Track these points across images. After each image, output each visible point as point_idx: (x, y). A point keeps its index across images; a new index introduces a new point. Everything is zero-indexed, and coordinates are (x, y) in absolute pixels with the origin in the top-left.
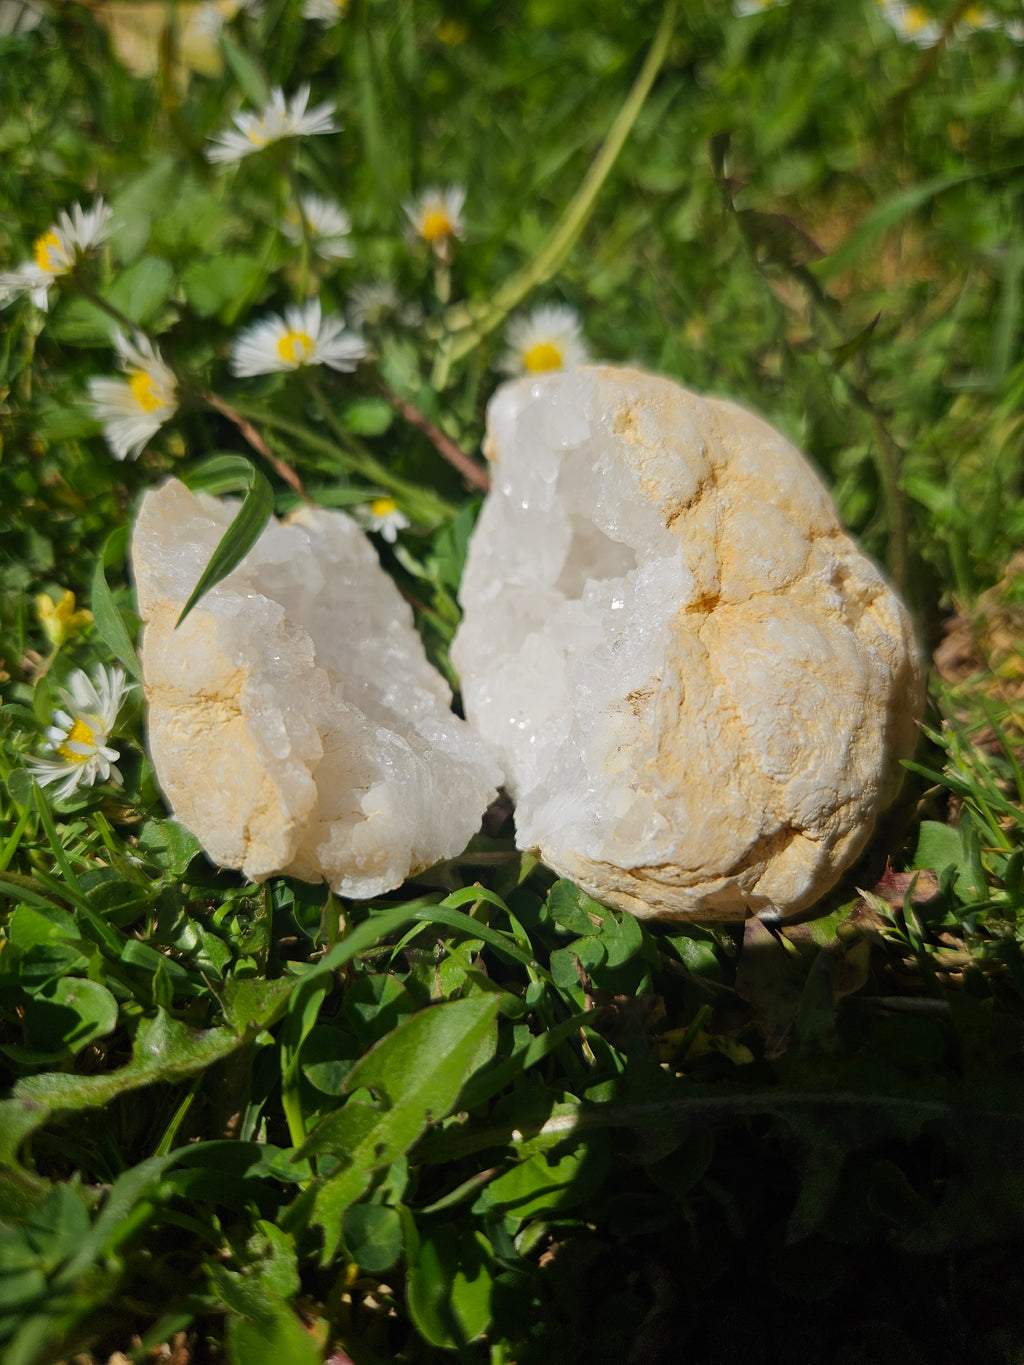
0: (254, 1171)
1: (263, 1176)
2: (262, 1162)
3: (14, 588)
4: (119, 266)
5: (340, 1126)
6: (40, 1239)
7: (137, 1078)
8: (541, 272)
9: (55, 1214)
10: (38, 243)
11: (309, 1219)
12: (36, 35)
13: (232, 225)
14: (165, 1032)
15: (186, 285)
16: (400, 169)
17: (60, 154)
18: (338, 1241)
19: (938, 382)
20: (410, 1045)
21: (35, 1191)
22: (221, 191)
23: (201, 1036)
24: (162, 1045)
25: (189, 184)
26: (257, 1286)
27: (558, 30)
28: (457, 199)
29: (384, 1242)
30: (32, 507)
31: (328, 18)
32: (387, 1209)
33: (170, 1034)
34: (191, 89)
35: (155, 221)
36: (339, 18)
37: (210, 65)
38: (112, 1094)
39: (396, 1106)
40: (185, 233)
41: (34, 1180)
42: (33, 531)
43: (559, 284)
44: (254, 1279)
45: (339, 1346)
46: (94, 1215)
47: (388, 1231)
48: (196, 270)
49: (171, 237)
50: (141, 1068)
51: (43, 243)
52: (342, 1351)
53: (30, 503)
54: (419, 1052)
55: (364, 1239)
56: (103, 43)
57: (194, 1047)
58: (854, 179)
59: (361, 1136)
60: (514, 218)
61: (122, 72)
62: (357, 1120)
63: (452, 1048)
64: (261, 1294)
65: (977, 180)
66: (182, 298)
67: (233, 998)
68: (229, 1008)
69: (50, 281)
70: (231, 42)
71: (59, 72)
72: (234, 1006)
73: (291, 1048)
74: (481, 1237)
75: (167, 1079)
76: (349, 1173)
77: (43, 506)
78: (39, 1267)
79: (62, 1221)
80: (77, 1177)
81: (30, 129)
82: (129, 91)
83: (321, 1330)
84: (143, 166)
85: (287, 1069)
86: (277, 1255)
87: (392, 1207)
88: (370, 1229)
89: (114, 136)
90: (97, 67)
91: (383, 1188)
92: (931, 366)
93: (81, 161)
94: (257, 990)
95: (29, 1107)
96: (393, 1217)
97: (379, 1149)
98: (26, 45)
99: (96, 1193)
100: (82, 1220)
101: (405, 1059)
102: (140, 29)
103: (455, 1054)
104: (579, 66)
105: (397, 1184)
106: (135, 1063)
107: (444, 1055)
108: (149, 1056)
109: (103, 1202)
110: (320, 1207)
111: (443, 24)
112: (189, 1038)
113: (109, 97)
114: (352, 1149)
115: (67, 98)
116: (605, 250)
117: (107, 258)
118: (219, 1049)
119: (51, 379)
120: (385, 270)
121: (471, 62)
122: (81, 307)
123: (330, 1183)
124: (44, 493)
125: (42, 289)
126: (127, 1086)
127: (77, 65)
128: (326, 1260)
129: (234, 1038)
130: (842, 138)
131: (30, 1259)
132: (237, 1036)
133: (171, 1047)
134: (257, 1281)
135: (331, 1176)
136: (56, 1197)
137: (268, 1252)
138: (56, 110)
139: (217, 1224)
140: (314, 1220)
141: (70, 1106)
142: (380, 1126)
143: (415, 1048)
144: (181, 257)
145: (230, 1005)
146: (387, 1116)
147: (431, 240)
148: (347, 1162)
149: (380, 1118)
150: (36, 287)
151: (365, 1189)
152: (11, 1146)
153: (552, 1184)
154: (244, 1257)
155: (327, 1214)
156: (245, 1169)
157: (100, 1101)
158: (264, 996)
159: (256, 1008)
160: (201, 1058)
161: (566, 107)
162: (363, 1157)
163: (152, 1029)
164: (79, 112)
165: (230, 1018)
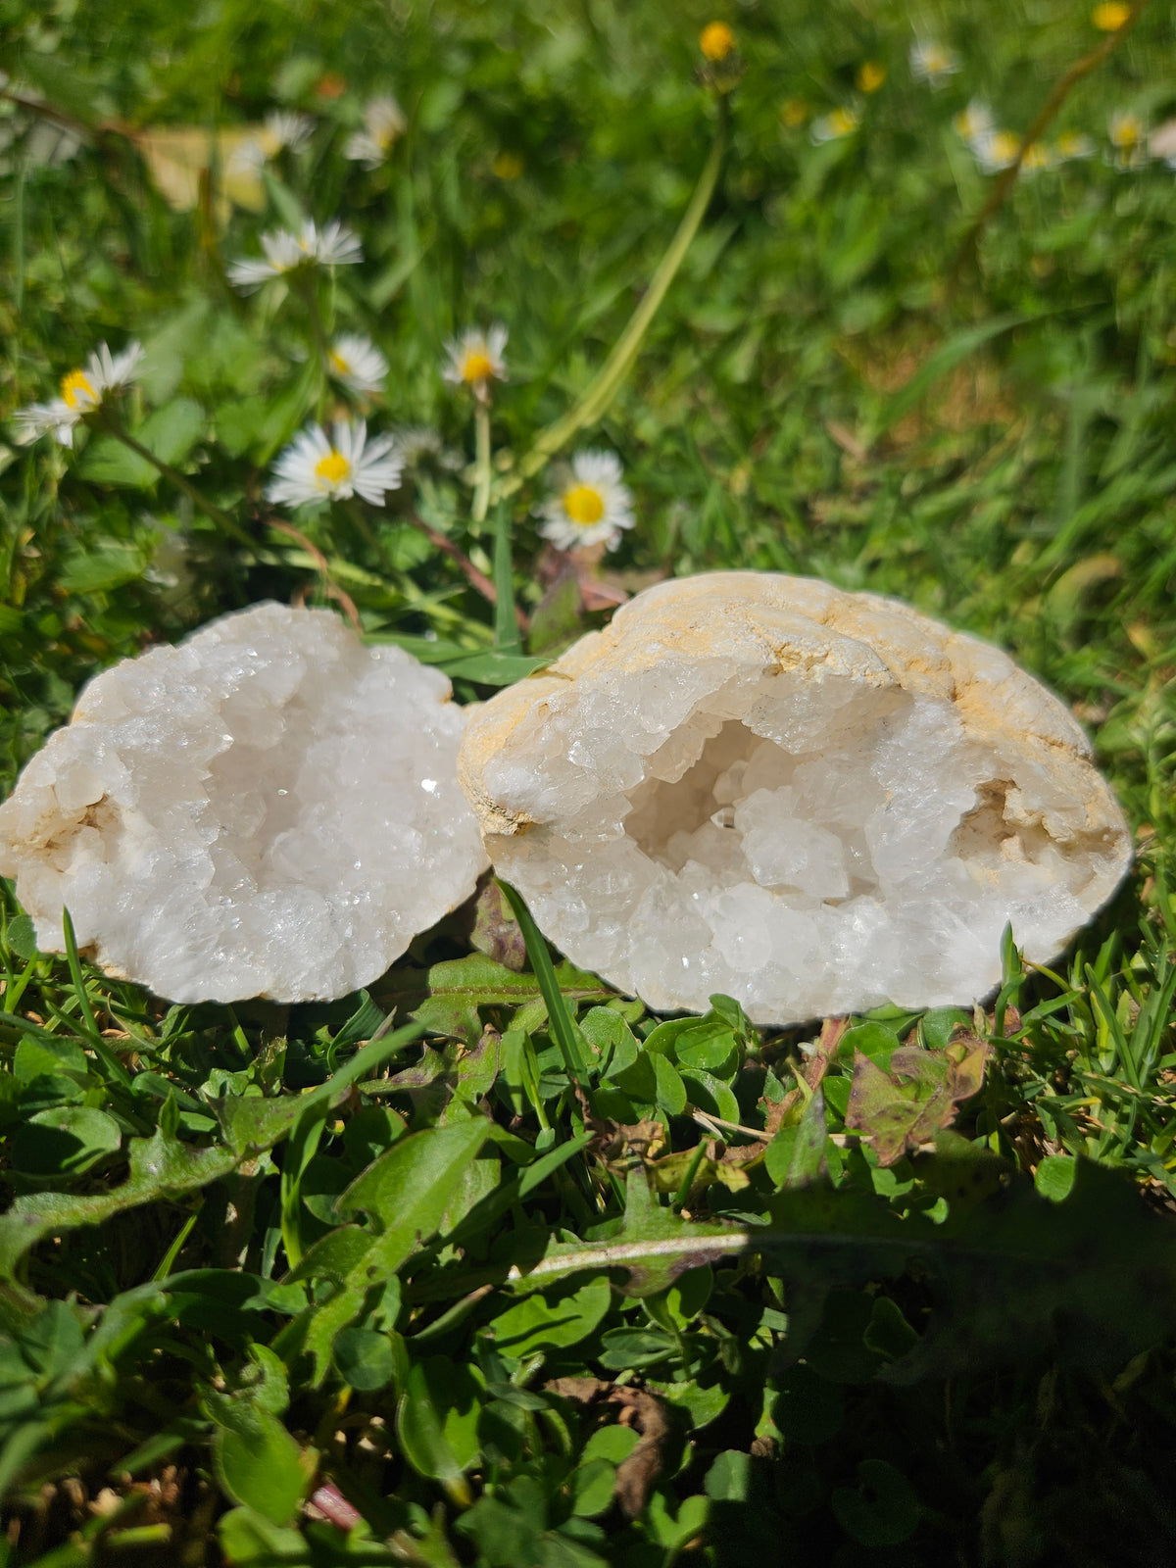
0: (252, 1304)
1: (259, 1308)
2: (259, 1296)
3: (31, 731)
4: (150, 408)
5: (332, 1249)
6: (36, 1354)
7: (134, 1196)
8: (586, 416)
9: (50, 1331)
10: (65, 380)
11: (302, 1347)
12: (72, 163)
13: (268, 366)
14: (163, 1150)
15: (218, 425)
16: (443, 308)
17: (94, 288)
18: (328, 1364)
19: (1000, 527)
20: (403, 1167)
21: (29, 1307)
22: (260, 328)
23: (199, 1155)
24: (160, 1165)
25: (227, 323)
26: (248, 1409)
27: (623, 161)
28: (499, 339)
29: (375, 1366)
30: (55, 651)
31: (372, 159)
32: (378, 1334)
33: (167, 1154)
34: (232, 224)
35: (188, 360)
36: (383, 160)
37: (251, 197)
38: (110, 1212)
39: (389, 1230)
40: (220, 373)
41: (30, 1298)
42: (52, 675)
43: (605, 426)
44: (246, 1402)
45: (328, 1477)
46: (88, 1334)
47: (380, 1357)
48: (229, 408)
49: (206, 378)
50: (138, 1187)
51: (71, 380)
52: (330, 1481)
53: (54, 647)
54: (412, 1174)
55: (355, 1362)
56: (141, 173)
57: (192, 1166)
58: (926, 317)
59: (354, 1260)
60: (562, 358)
61: (161, 203)
62: (350, 1244)
63: (443, 1171)
64: (250, 1416)
65: (1054, 318)
66: (212, 438)
67: (232, 1117)
68: (228, 1127)
69: (77, 418)
70: (275, 179)
71: (95, 203)
72: (233, 1124)
73: (292, 1176)
74: (474, 1370)
75: (165, 1196)
76: (342, 1299)
77: (67, 650)
78: (32, 1382)
79: (57, 1338)
80: (72, 1297)
81: (62, 264)
82: (167, 223)
83: (310, 1459)
84: (180, 304)
85: (286, 1200)
86: (269, 1378)
87: (384, 1333)
88: (361, 1352)
89: (152, 270)
90: (135, 198)
91: (376, 1313)
92: (993, 511)
93: (113, 296)
94: (256, 1108)
95: (29, 1222)
96: (385, 1343)
97: (371, 1271)
98: (62, 175)
99: (91, 1314)
100: (76, 1338)
101: (398, 1182)
102: (182, 159)
103: (447, 1177)
104: (643, 198)
105: (389, 1309)
106: (133, 1181)
107: (437, 1177)
108: (147, 1175)
109: (98, 1321)
110: (312, 1334)
111: (500, 156)
112: (187, 1157)
113: (146, 228)
114: (345, 1274)
115: (103, 228)
116: (659, 392)
117: (137, 398)
118: (218, 1168)
119: (77, 520)
120: (427, 413)
121: (526, 195)
122: (111, 447)
123: (323, 1310)
124: (68, 637)
125: (68, 425)
126: (125, 1205)
127: (114, 197)
128: (317, 1381)
129: (232, 1158)
130: (913, 275)
131: (25, 1374)
132: (235, 1156)
133: (169, 1165)
134: (248, 1405)
135: (325, 1303)
136: (50, 1313)
137: (260, 1377)
138: (91, 242)
139: (211, 1351)
140: (308, 1347)
141: (67, 1223)
142: (373, 1250)
143: (408, 1171)
144: (214, 396)
145: (229, 1124)
146: (380, 1240)
147: (471, 381)
148: (340, 1288)
149: (373, 1242)
150: (61, 423)
151: (356, 1313)
152: (10, 1261)
153: (549, 1321)
154: (235, 1382)
155: (319, 1342)
156: (242, 1301)
157: (98, 1218)
158: (263, 1115)
159: (255, 1126)
160: (199, 1177)
161: (622, 245)
162: (356, 1282)
163: (150, 1148)
164: (115, 244)
165: (228, 1137)
